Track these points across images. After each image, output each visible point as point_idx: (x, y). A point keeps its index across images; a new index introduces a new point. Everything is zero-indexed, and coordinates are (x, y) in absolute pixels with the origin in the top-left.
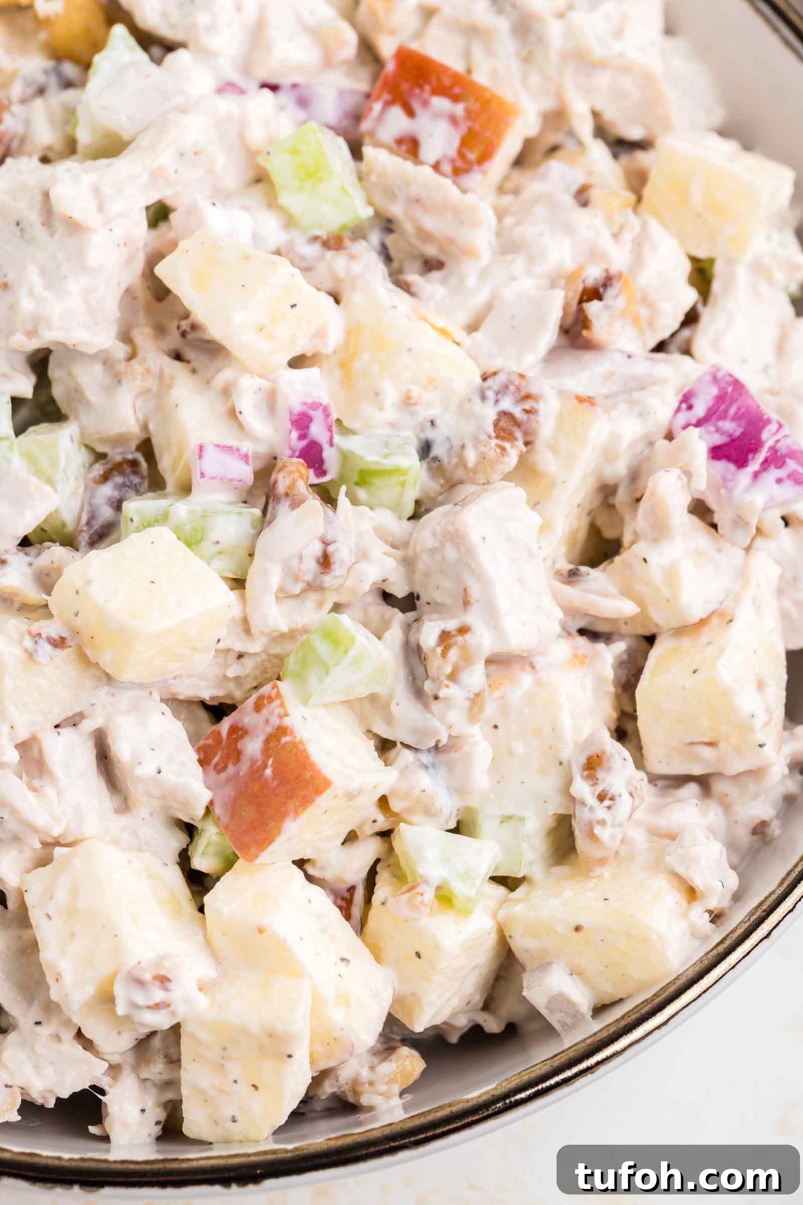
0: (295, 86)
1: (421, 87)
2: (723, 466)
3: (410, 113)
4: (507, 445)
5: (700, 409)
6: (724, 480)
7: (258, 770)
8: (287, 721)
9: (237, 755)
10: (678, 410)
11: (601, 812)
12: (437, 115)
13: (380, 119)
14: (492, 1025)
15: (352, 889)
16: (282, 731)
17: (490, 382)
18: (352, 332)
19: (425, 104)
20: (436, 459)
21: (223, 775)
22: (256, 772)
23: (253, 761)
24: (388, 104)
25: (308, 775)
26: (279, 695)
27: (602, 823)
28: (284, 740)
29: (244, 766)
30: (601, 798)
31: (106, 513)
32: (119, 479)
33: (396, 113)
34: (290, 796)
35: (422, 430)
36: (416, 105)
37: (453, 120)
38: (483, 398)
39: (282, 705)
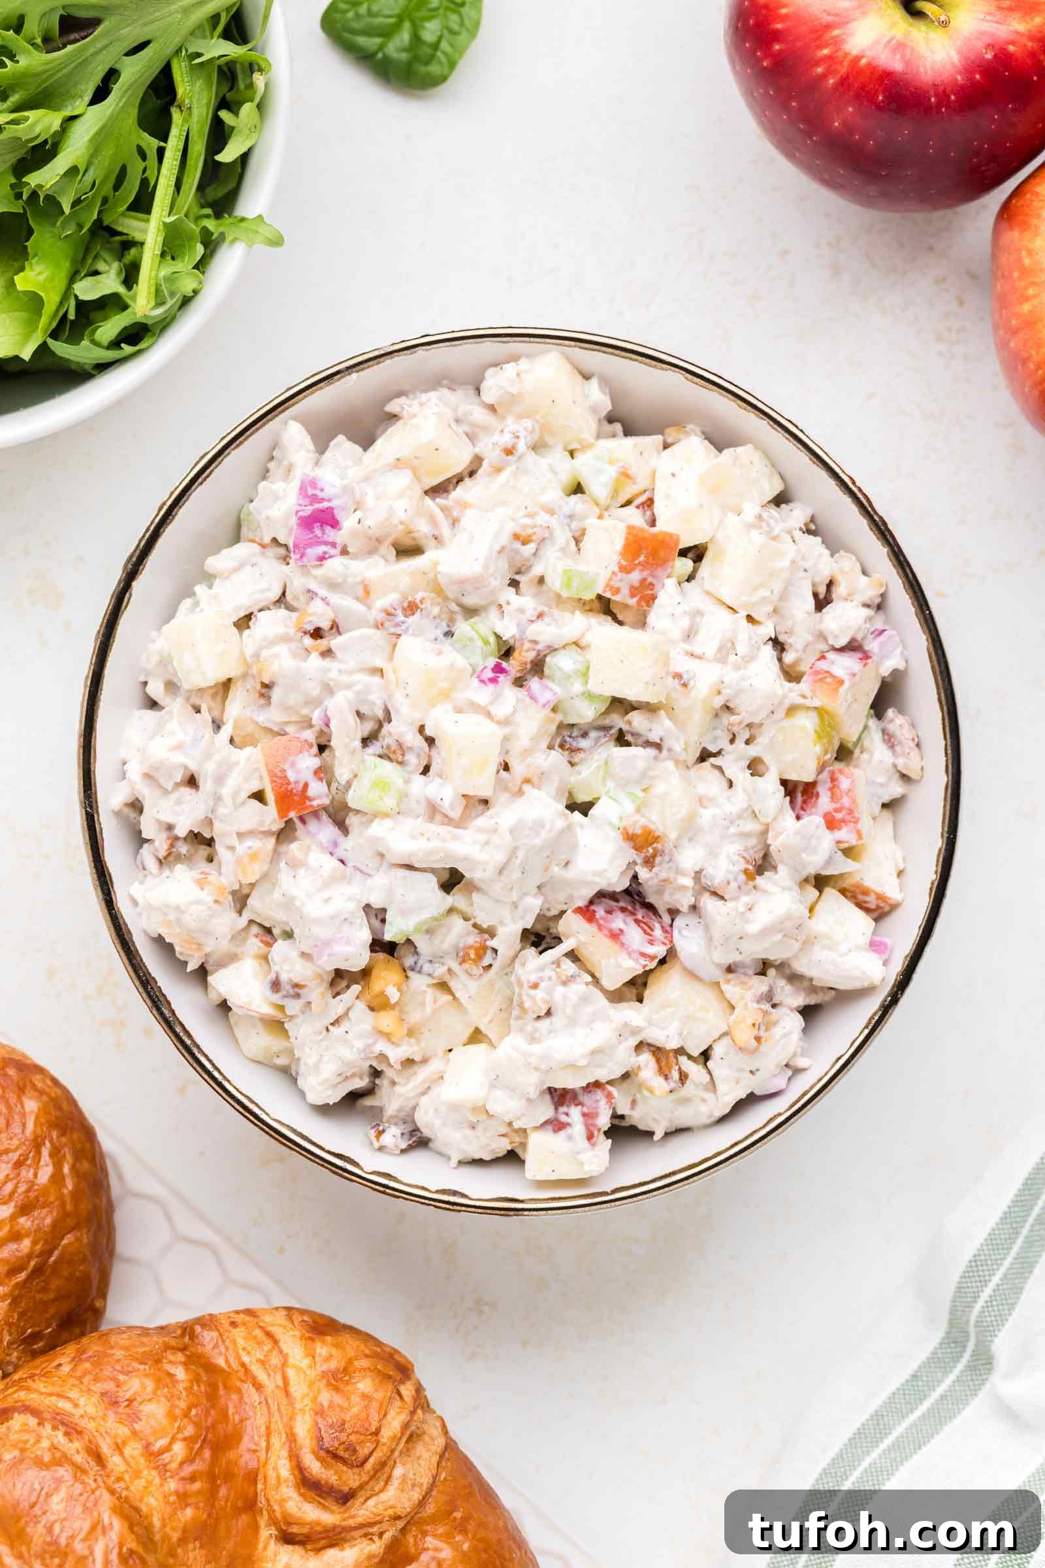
0: (332, 854)
1: (291, 791)
2: (339, 515)
3: (306, 785)
4: (418, 601)
5: (320, 549)
6: (343, 509)
7: (643, 565)
8: (616, 569)
9: (643, 581)
10: (331, 557)
11: (522, 434)
12: (298, 773)
13: (319, 797)
14: (618, 427)
15: (638, 507)
16: (622, 569)
17: (399, 633)
18: (432, 703)
19: (297, 782)
20: (448, 626)
21: (654, 581)
22: (644, 565)
23: (642, 571)
24: (310, 799)
25: (631, 538)
26: (607, 585)
27: (526, 429)
28: (624, 563)
29: (646, 573)
30: (518, 437)
31: (593, 734)
32: (574, 744)
33: (311, 792)
34: (644, 539)
35: (441, 641)
36: (301, 785)
37: (293, 764)
38: (407, 628)
39: (611, 579)
